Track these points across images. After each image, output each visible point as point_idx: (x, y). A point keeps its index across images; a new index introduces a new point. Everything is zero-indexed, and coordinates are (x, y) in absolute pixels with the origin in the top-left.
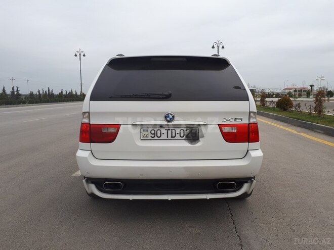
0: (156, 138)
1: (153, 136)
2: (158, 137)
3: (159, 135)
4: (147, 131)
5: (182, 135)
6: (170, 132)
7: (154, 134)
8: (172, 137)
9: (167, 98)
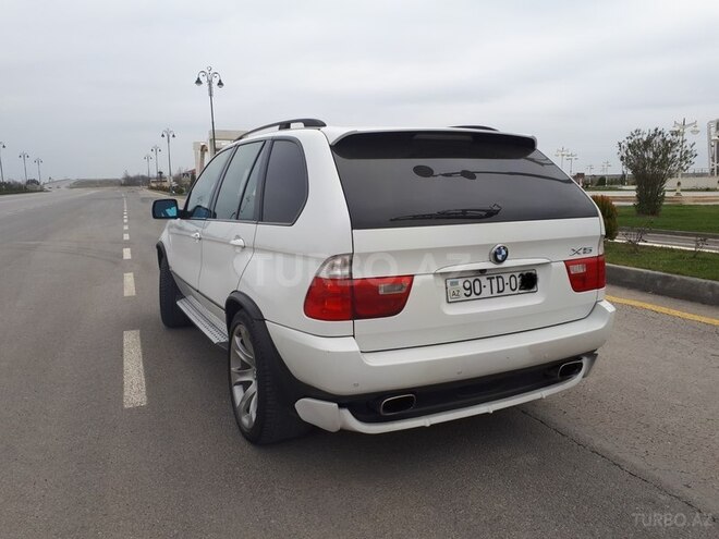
0: (473, 296)
1: (468, 293)
2: (478, 294)
3: (478, 291)
4: (457, 283)
5: (513, 287)
6: (495, 281)
7: (470, 288)
8: (499, 292)
9: (489, 215)
